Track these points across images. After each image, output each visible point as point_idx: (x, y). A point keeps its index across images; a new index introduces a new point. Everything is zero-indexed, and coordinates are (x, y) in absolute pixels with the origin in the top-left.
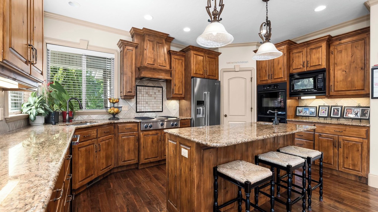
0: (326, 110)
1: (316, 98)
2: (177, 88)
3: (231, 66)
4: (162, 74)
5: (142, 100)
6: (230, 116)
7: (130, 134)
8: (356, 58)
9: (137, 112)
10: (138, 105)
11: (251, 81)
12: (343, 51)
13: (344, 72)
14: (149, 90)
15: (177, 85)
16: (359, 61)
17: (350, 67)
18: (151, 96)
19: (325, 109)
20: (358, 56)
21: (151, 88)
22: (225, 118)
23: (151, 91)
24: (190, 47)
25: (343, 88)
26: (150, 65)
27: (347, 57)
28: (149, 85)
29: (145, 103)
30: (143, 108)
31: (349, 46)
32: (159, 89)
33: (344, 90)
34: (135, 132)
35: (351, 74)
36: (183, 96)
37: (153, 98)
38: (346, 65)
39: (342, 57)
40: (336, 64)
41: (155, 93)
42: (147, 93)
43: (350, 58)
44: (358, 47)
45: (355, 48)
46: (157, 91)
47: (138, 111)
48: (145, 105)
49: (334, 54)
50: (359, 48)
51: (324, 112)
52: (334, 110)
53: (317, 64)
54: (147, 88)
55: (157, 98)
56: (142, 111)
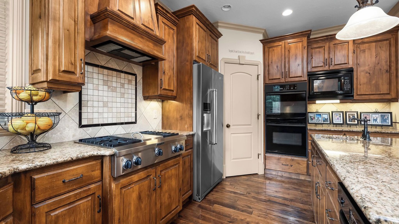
0: (340, 117)
1: (340, 103)
2: (167, 78)
3: (234, 57)
5: (95, 98)
6: (233, 125)
7: (77, 194)
8: (380, 59)
9: (81, 126)
11: (258, 80)
12: (366, 51)
13: (368, 74)
14: (110, 78)
15: (167, 73)
16: (383, 63)
17: (375, 69)
19: (338, 115)
20: (383, 58)
21: (115, 73)
22: (226, 128)
23: (114, 79)
24: (194, 8)
25: (367, 92)
26: (124, 15)
27: (371, 57)
28: (109, 66)
29: (101, 104)
30: (96, 115)
31: (373, 45)
32: (130, 77)
33: (368, 93)
34: (93, 186)
35: (375, 77)
36: (174, 94)
37: (119, 95)
38: (370, 66)
39: (365, 57)
40: (359, 64)
41: (122, 85)
42: (106, 83)
43: (374, 59)
44: (382, 47)
45: (379, 48)
46: (126, 82)
47: (84, 123)
48: (100, 110)
49: (356, 53)
50: (384, 49)
51: (338, 119)
52: (349, 117)
53: (342, 63)
54: (106, 71)
55: (126, 96)
56: (94, 123)
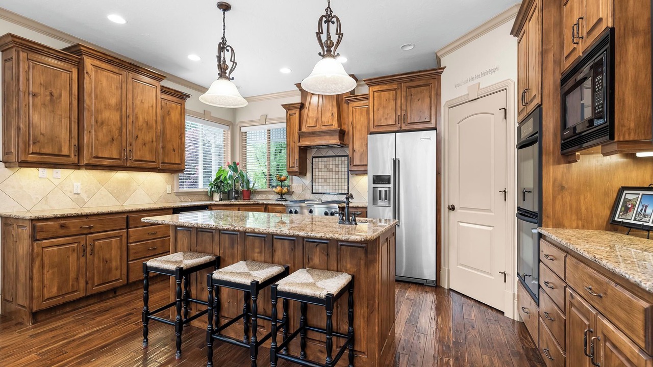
2: (358, 155)
4: (325, 137)
5: (320, 177)
6: (461, 208)
9: (313, 193)
10: (314, 184)
11: (506, 118)
14: (328, 162)
15: (359, 151)
18: (330, 170)
21: (332, 158)
23: (331, 163)
26: (310, 128)
28: (328, 155)
29: (323, 180)
30: (320, 187)
32: (343, 158)
37: (334, 173)
41: (337, 166)
42: (325, 167)
46: (340, 162)
48: (323, 184)
53: (595, 22)
54: (326, 159)
55: (340, 173)
56: (319, 192)
